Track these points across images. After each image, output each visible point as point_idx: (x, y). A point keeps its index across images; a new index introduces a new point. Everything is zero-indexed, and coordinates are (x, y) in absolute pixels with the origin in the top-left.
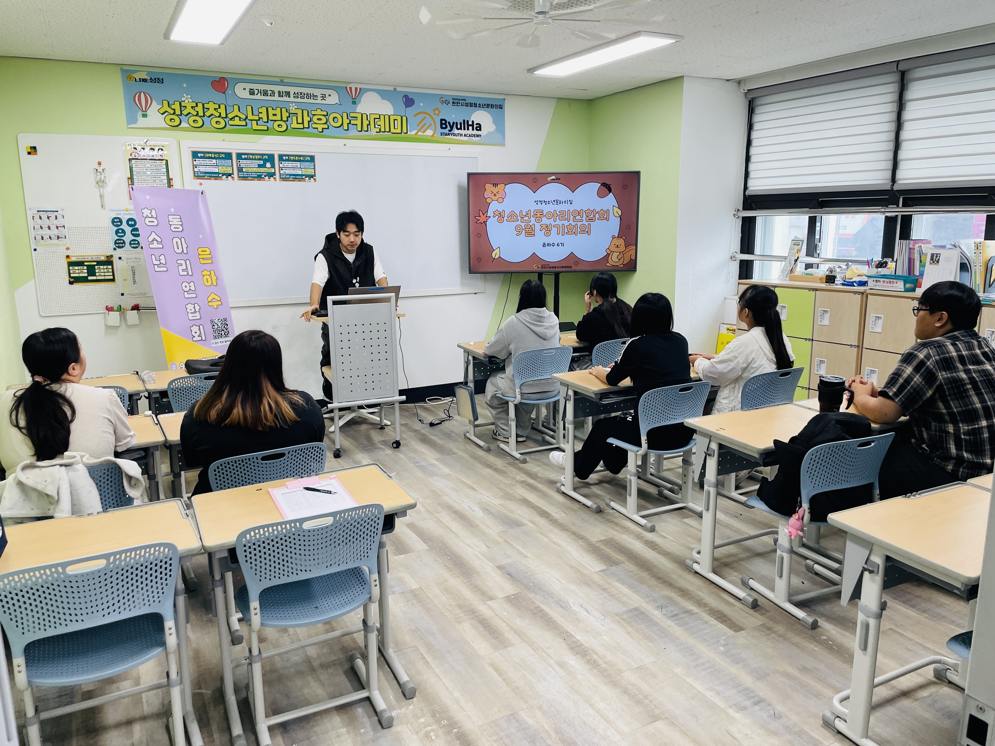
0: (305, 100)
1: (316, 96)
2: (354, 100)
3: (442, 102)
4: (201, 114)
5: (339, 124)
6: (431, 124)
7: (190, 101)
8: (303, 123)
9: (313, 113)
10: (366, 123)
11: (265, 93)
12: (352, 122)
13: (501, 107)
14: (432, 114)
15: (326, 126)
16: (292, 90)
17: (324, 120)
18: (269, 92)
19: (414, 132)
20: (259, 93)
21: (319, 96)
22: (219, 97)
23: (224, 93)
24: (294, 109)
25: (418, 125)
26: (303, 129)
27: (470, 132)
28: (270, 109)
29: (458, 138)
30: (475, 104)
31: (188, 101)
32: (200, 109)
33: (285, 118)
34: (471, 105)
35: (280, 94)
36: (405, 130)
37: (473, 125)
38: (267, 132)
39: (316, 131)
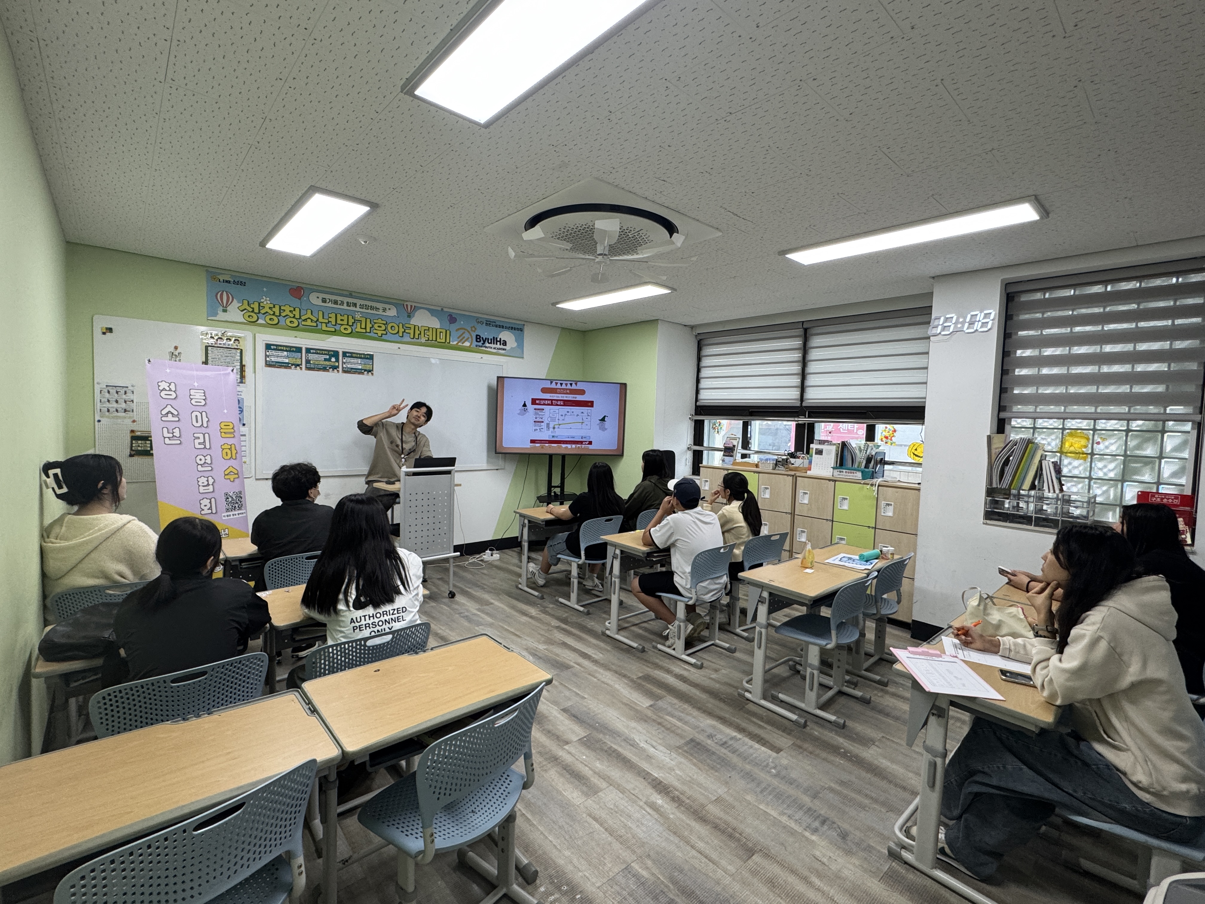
0: (369, 311)
1: (378, 309)
2: (409, 315)
3: (478, 322)
4: (277, 313)
5: (396, 332)
6: (468, 338)
7: (269, 302)
8: (365, 328)
9: (375, 321)
10: (417, 332)
11: (336, 302)
12: (407, 331)
13: (521, 330)
14: (469, 329)
15: (385, 332)
16: (359, 302)
17: (383, 327)
18: (339, 302)
19: (455, 343)
20: (331, 302)
21: (381, 308)
22: (296, 302)
23: (300, 299)
24: (359, 317)
25: (458, 338)
26: (366, 332)
27: (498, 346)
28: (339, 316)
29: (489, 350)
30: (503, 327)
31: (266, 302)
32: (277, 310)
33: (350, 324)
34: (500, 327)
35: (348, 304)
36: (448, 341)
37: (500, 341)
38: (335, 333)
39: (376, 336)
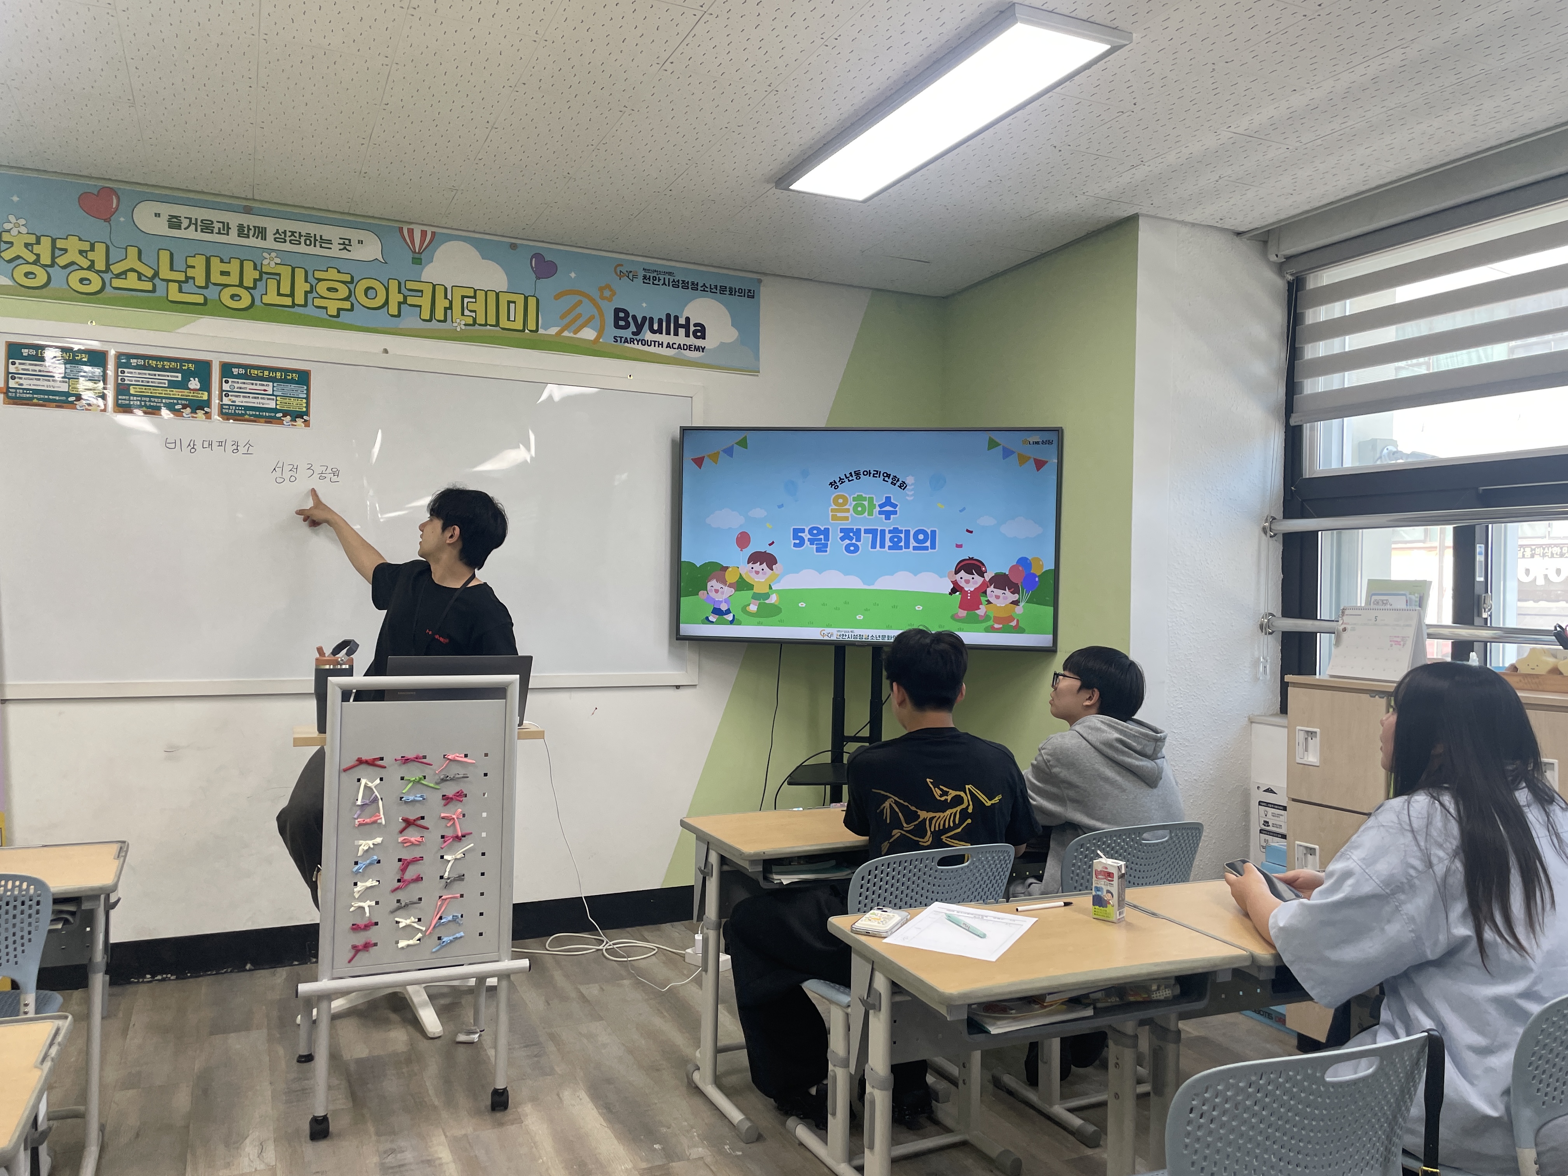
0: (302, 248)
1: (329, 242)
2: (417, 256)
3: (621, 275)
4: (46, 259)
5: (379, 301)
6: (592, 318)
7: (24, 230)
8: (292, 295)
9: (318, 275)
10: (441, 304)
11: (207, 227)
12: (410, 300)
13: (751, 295)
14: (596, 295)
15: (347, 305)
16: (271, 225)
17: (343, 291)
18: (217, 226)
19: (553, 331)
20: (193, 227)
21: (336, 241)
22: (95, 228)
23: (108, 220)
24: (272, 264)
25: (563, 317)
26: (294, 305)
27: (681, 339)
28: (215, 262)
29: (652, 349)
30: (693, 283)
31: (17, 230)
32: (44, 250)
33: (248, 282)
34: (685, 285)
35: (242, 231)
36: (532, 325)
37: (687, 326)
38: (204, 308)
39: (321, 313)
